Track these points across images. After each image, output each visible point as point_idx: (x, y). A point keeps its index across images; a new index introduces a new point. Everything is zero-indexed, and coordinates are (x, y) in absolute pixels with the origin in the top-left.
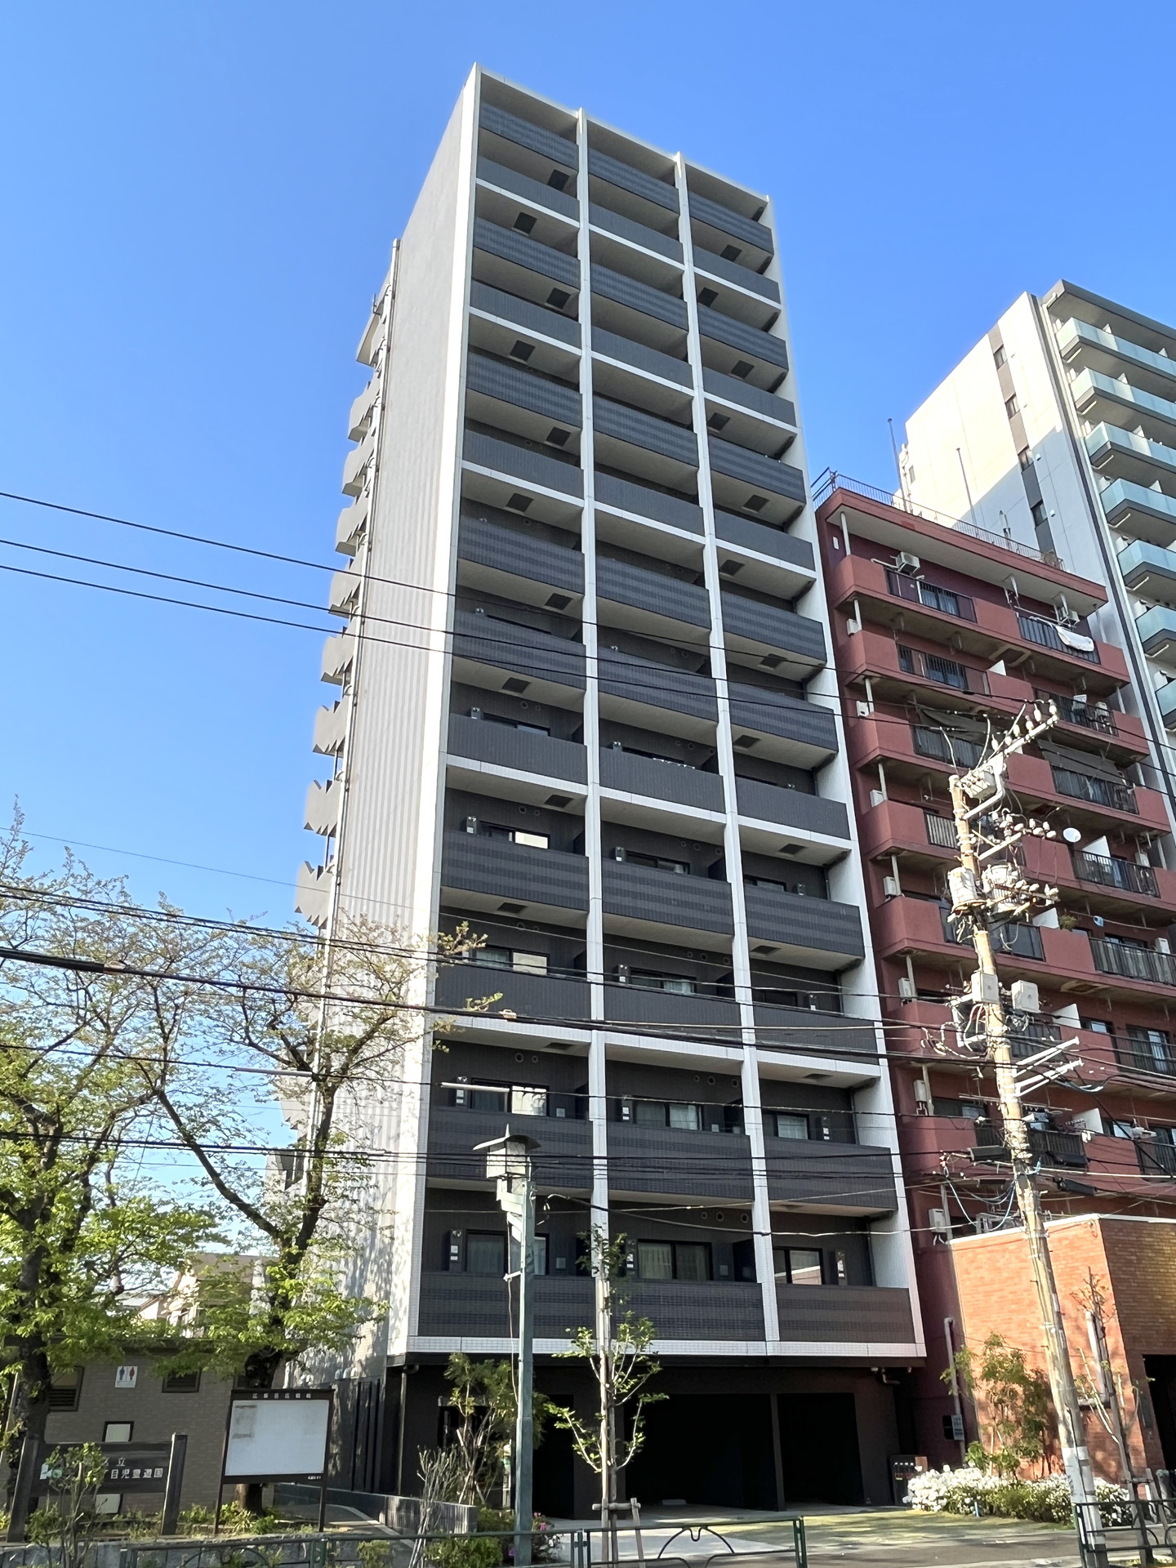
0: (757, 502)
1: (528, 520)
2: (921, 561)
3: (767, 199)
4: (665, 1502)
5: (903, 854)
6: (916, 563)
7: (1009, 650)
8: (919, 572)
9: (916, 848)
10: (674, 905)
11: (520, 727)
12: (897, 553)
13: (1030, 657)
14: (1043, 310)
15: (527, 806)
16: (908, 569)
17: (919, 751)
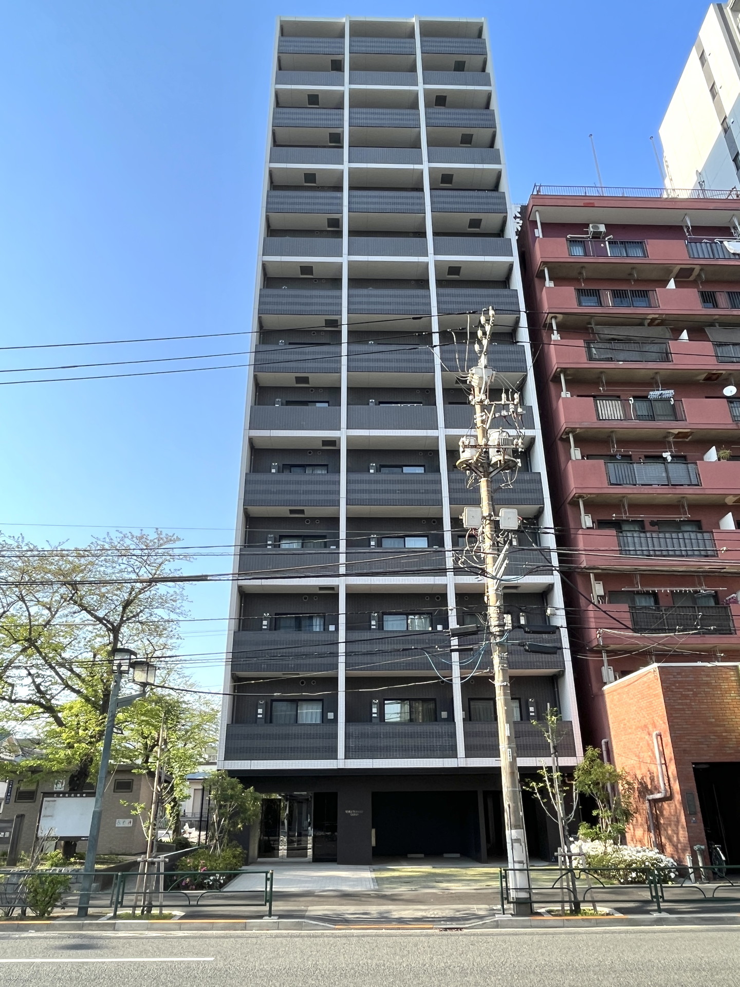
0: (475, 223)
1: (315, 279)
2: (607, 226)
3: (483, 20)
4: (446, 855)
5: (578, 431)
6: (602, 228)
7: (681, 269)
8: (607, 234)
9: (586, 425)
10: (398, 493)
11: (318, 405)
12: (587, 226)
13: (701, 270)
14: (728, 11)
15: (313, 450)
16: (597, 236)
17: (591, 358)
